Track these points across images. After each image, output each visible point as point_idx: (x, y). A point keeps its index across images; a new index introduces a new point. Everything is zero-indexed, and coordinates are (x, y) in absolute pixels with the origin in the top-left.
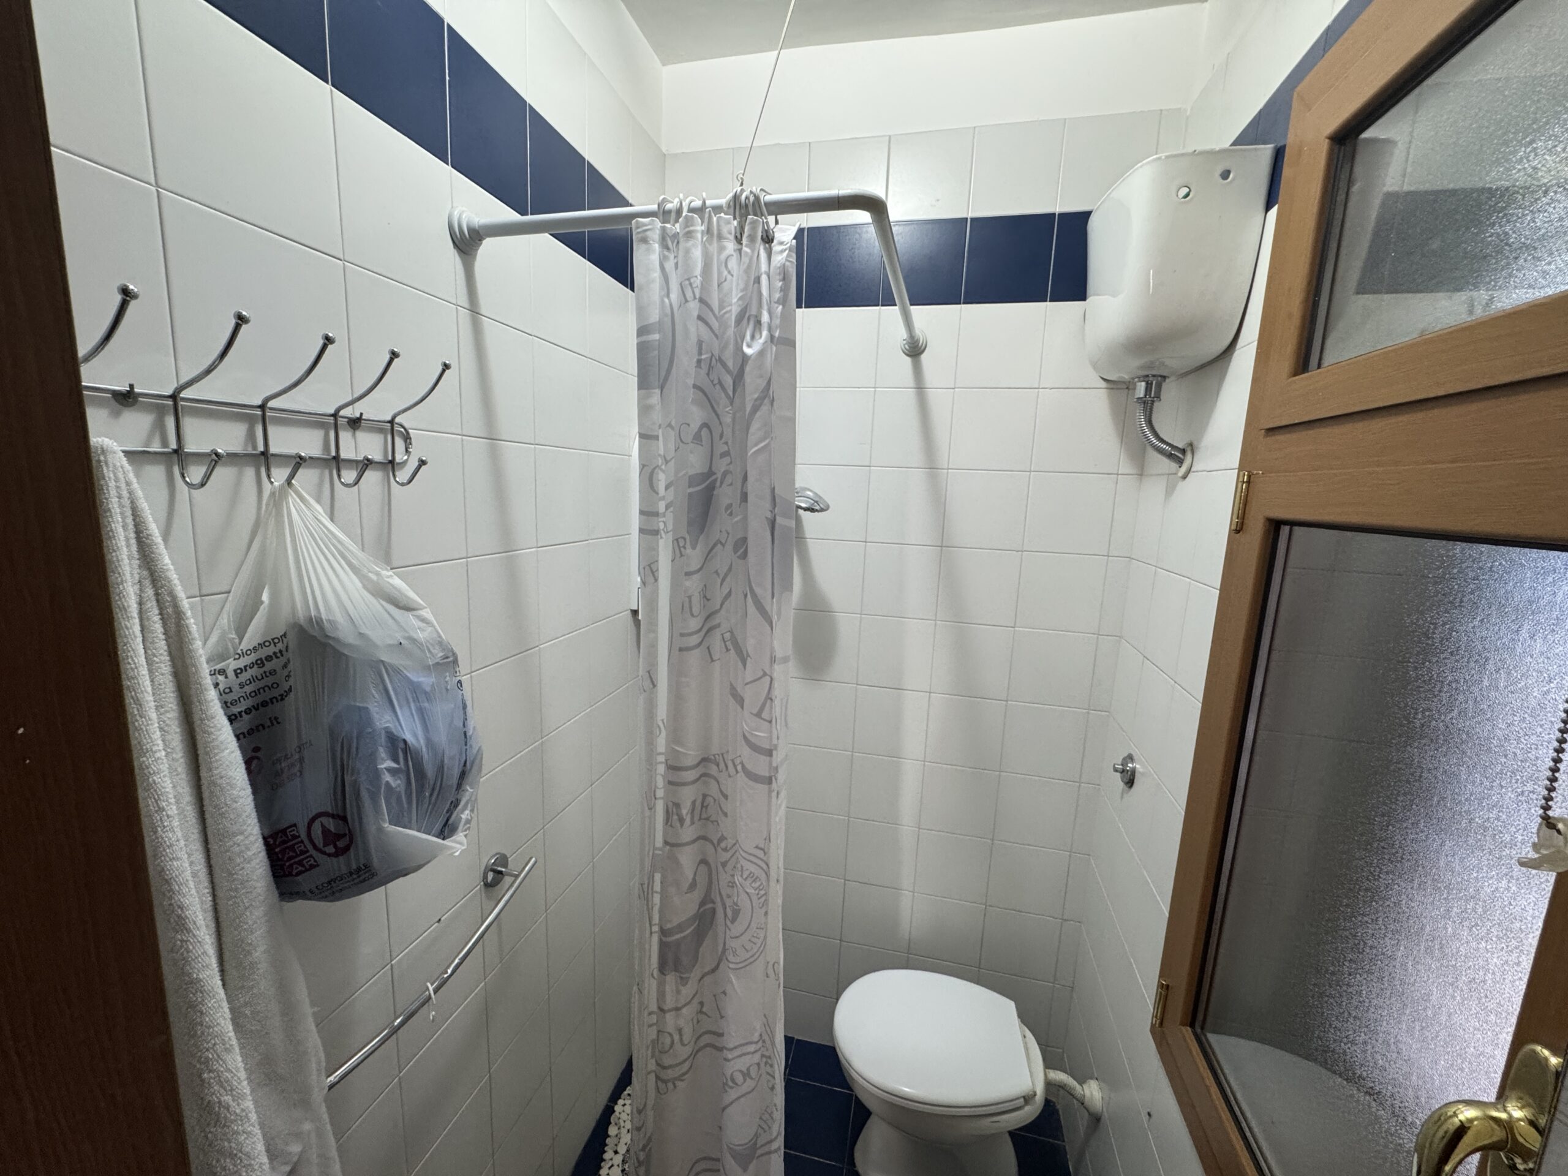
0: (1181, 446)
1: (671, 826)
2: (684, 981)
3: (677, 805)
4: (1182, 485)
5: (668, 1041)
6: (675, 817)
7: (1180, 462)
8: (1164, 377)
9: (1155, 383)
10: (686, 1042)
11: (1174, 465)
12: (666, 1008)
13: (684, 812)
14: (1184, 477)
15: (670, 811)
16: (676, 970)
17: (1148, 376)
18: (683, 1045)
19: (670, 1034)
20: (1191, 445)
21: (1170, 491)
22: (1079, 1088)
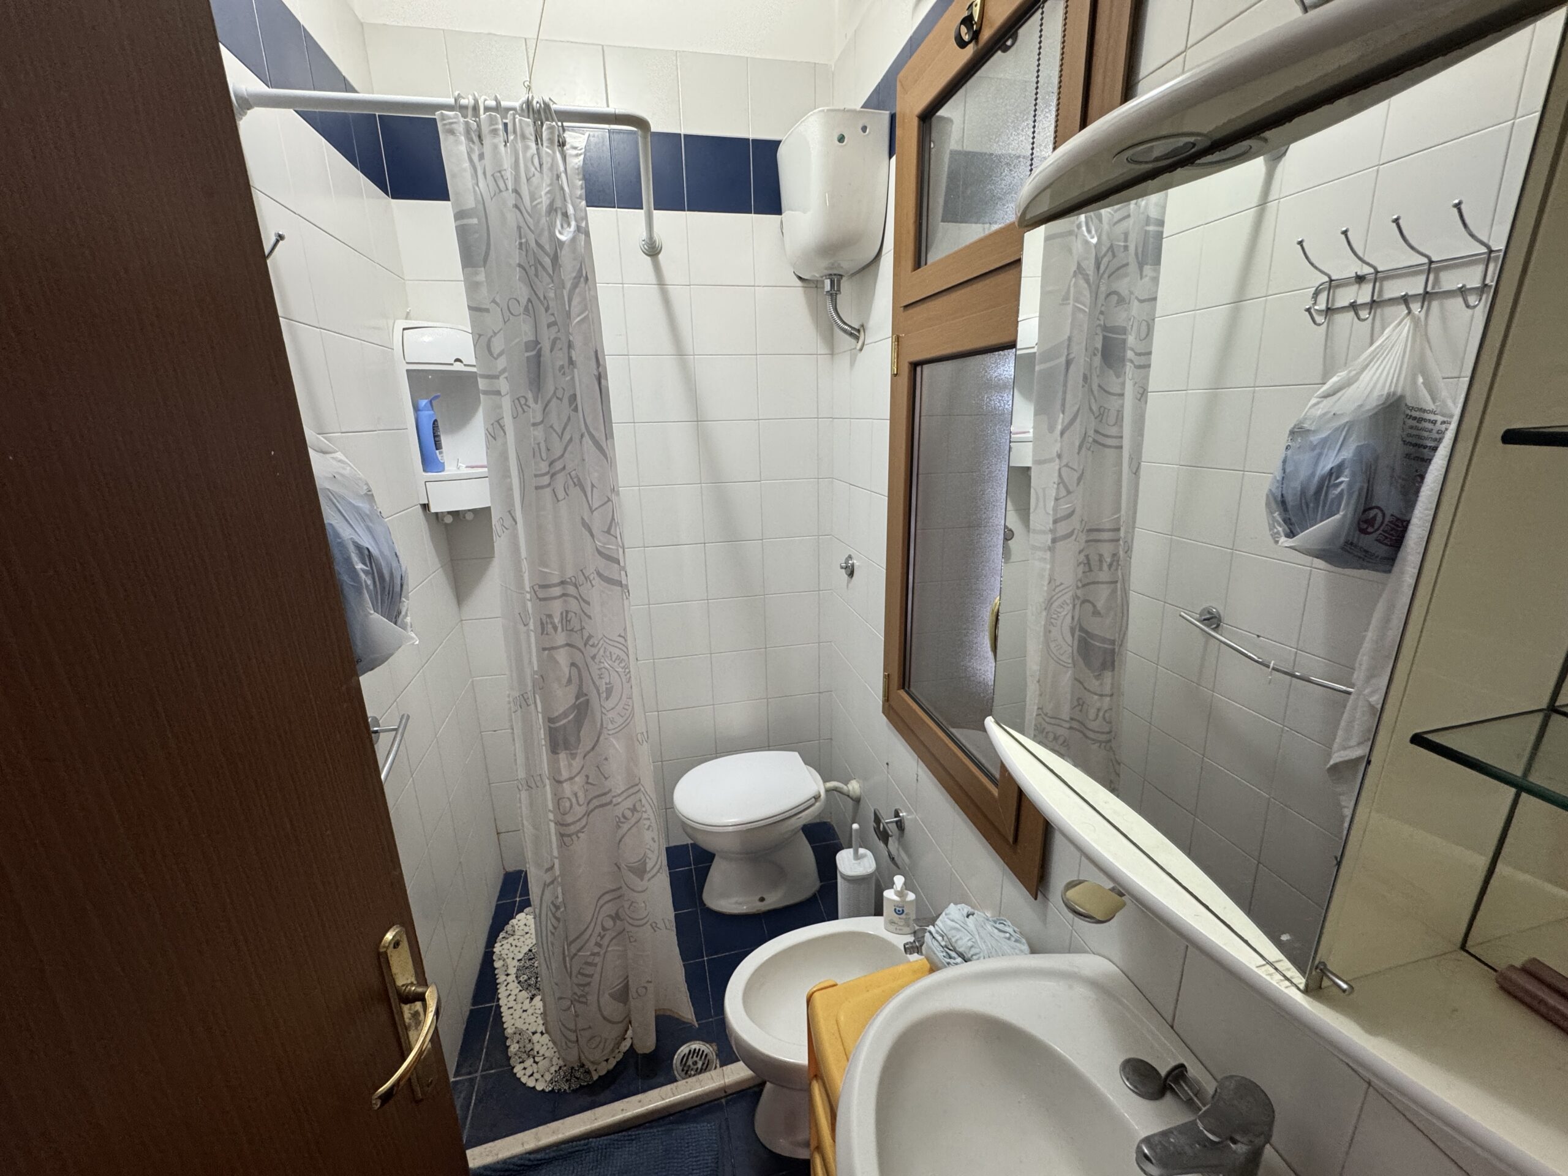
0: (857, 327)
1: (547, 634)
2: (573, 756)
3: (550, 616)
4: (860, 355)
5: (568, 804)
6: (550, 626)
7: (857, 338)
8: (841, 276)
9: (836, 279)
10: (581, 803)
11: (853, 341)
12: (562, 779)
13: (556, 620)
14: (861, 350)
15: (544, 622)
16: (566, 749)
17: (831, 275)
18: (580, 805)
19: (568, 798)
20: (862, 326)
21: (853, 363)
22: (845, 787)
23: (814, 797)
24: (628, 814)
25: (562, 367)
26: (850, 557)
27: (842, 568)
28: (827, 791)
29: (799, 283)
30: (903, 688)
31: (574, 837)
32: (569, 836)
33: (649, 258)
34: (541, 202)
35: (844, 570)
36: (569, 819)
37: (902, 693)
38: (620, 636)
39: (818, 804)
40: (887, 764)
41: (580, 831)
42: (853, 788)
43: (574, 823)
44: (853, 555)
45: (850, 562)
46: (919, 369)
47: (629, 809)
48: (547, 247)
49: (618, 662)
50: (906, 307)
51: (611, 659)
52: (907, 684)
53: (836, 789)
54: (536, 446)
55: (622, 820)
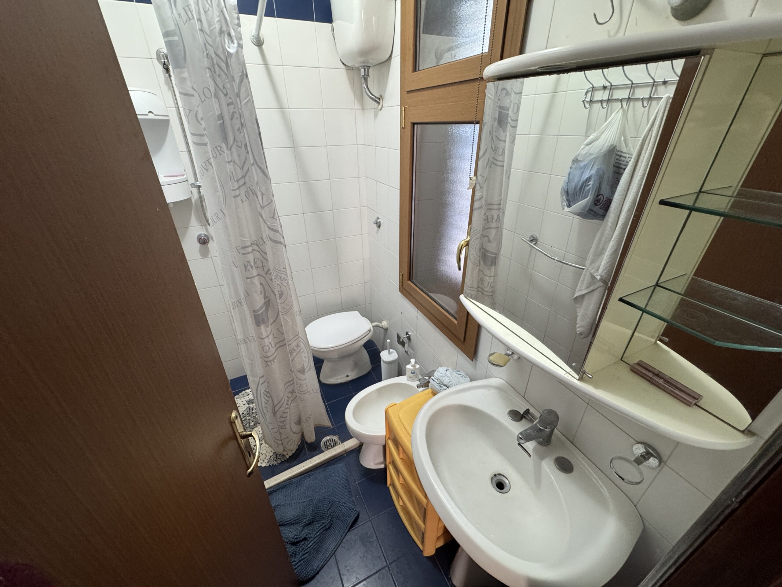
0: (378, 96)
1: (248, 271)
2: (267, 326)
3: (249, 262)
4: (380, 112)
5: (267, 348)
6: (249, 267)
7: (379, 103)
8: (369, 67)
9: (367, 68)
10: (273, 347)
11: (376, 104)
12: (264, 337)
13: (252, 264)
14: (381, 110)
15: (247, 265)
16: (264, 323)
17: (364, 66)
18: (272, 348)
19: (268, 345)
20: (381, 96)
21: (376, 115)
22: (381, 324)
23: (369, 331)
24: (295, 348)
25: (239, 129)
26: (378, 218)
27: (375, 224)
28: (373, 327)
29: (343, 67)
30: (410, 280)
31: (272, 362)
32: (270, 361)
33: (256, 47)
34: (215, 28)
35: (375, 225)
36: (269, 354)
37: (409, 282)
38: (284, 268)
39: (370, 333)
40: (402, 313)
41: (274, 359)
42: (384, 324)
43: (271, 356)
44: (380, 217)
45: (378, 220)
46: (416, 126)
47: (295, 346)
48: (222, 57)
49: (284, 280)
50: (409, 92)
51: (281, 280)
52: (411, 278)
53: (377, 326)
54: (231, 174)
55: (293, 351)
